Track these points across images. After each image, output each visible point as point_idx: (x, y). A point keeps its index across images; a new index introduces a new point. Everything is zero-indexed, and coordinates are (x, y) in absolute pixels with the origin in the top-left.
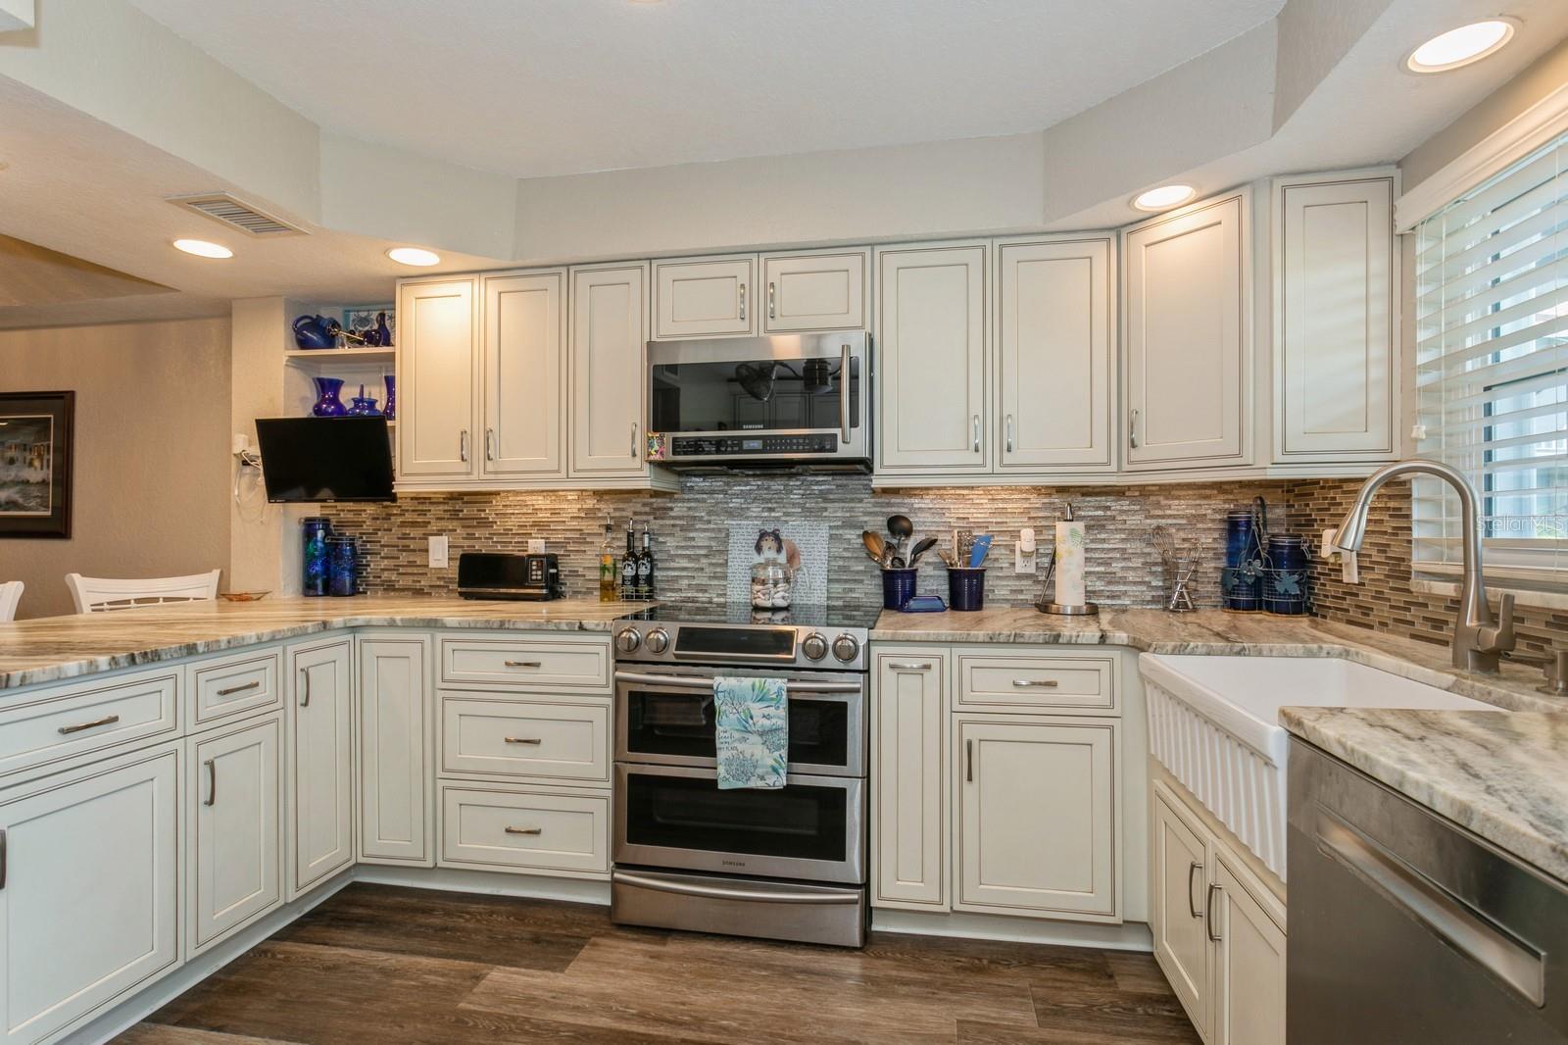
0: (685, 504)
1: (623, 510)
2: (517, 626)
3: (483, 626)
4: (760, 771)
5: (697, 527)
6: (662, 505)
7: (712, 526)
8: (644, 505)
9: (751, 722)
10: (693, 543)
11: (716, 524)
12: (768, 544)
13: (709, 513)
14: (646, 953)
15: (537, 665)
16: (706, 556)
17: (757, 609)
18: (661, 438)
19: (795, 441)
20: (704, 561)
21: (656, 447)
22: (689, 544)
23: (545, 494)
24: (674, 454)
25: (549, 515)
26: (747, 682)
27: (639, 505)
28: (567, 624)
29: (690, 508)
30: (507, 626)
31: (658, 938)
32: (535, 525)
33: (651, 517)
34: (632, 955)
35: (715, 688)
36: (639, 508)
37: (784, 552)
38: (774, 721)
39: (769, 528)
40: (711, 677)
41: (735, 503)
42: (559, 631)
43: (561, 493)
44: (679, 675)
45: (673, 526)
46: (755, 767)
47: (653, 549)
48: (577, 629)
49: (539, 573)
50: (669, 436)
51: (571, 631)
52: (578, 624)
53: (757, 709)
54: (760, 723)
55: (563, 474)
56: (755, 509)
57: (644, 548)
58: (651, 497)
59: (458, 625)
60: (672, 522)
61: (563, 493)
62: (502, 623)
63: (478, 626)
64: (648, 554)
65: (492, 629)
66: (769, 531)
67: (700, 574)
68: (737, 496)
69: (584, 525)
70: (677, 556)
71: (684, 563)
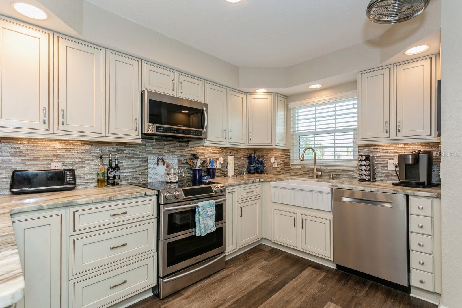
0: (130, 149)
2: (118, 198)
3: (100, 201)
4: (210, 228)
5: (135, 157)
6: (121, 149)
7: (140, 157)
8: (113, 148)
9: (208, 214)
10: (133, 163)
11: (142, 156)
12: (160, 162)
13: (140, 152)
15: (126, 213)
16: (138, 167)
17: (167, 183)
18: (152, 125)
19: (191, 131)
20: (137, 169)
21: (151, 129)
22: (131, 163)
23: (61, 141)
24: (156, 131)
25: (64, 151)
26: (206, 202)
27: (112, 148)
28: (140, 194)
29: (132, 150)
30: (112, 199)
32: (54, 155)
33: (117, 153)
35: (199, 206)
36: (111, 149)
37: (165, 165)
38: (213, 212)
39: (160, 157)
41: (148, 149)
42: (137, 197)
43: (71, 142)
44: (183, 205)
45: (126, 156)
46: (209, 227)
47: (120, 165)
48: (144, 195)
50: (155, 125)
51: (142, 197)
53: (209, 210)
54: (210, 214)
56: (155, 151)
57: (116, 165)
58: (117, 145)
59: (86, 203)
60: (125, 155)
61: (73, 142)
62: (110, 198)
63: (98, 201)
64: (117, 167)
65: (105, 201)
66: (160, 158)
67: (136, 174)
68: (149, 146)
69: (83, 155)
70: (127, 167)
71: (130, 170)
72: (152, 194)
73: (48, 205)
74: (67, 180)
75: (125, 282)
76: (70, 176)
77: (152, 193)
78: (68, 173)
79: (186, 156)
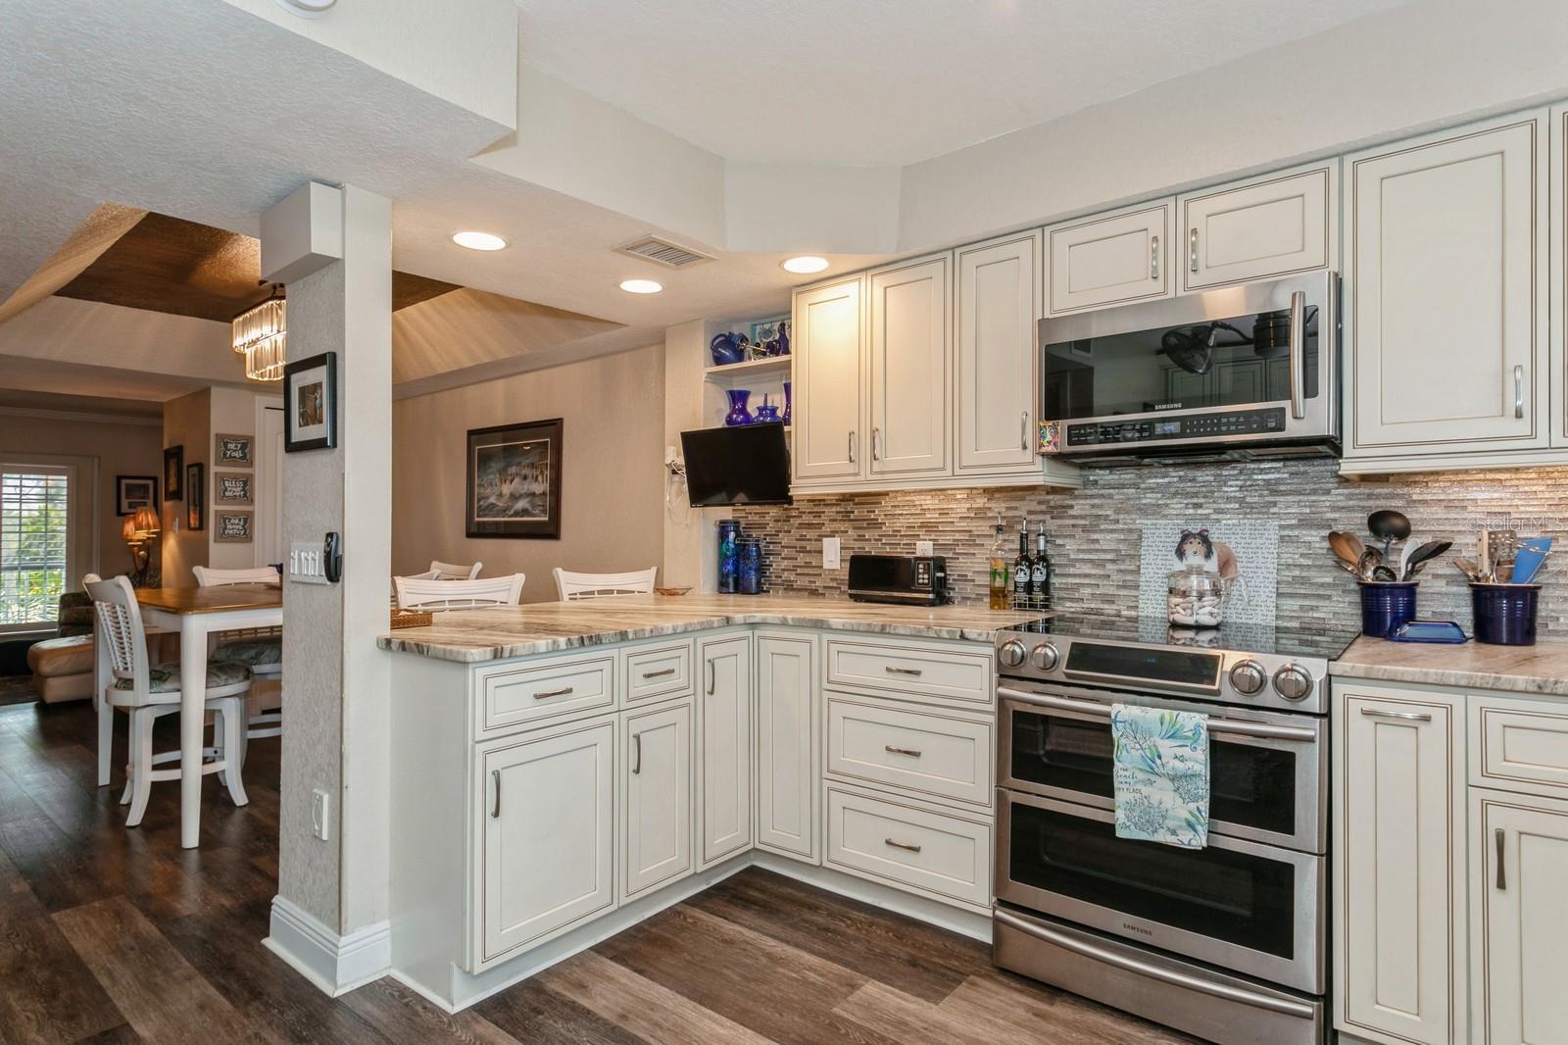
0: (1088, 501)
1: (1016, 509)
2: (897, 631)
3: (865, 629)
4: (1170, 823)
5: (1102, 527)
6: (1059, 503)
7: (1121, 526)
8: (1039, 503)
9: (1158, 762)
10: (1097, 546)
11: (1125, 524)
12: (1193, 548)
13: (1118, 511)
14: (1029, 1009)
15: (917, 673)
16: (1113, 561)
17: (1175, 626)
18: (1055, 427)
19: (1224, 420)
20: (1109, 566)
21: (1049, 437)
22: (1092, 547)
23: (933, 493)
24: (1070, 443)
25: (937, 516)
26: (1156, 713)
27: (1035, 503)
28: (948, 632)
29: (1093, 506)
30: (887, 630)
31: (1045, 995)
32: (923, 526)
33: (1048, 517)
34: (1013, 1006)
35: (1113, 717)
36: (1034, 506)
37: (1215, 558)
38: (1190, 764)
39: (1195, 528)
40: (1109, 703)
41: (1150, 499)
42: (939, 638)
43: (949, 492)
44: (1071, 697)
45: (1074, 526)
46: (1164, 817)
47: (1049, 552)
48: (958, 637)
49: (926, 576)
50: (1064, 424)
51: (952, 639)
52: (959, 633)
53: (1167, 747)
54: (1171, 764)
55: (949, 472)
56: (1176, 505)
57: (1039, 551)
58: (1048, 493)
59: (841, 627)
60: (1072, 522)
61: (953, 492)
62: (883, 627)
63: (861, 628)
64: (1043, 558)
65: (873, 632)
66: (1194, 532)
67: (1105, 582)
68: (1152, 490)
69: (973, 526)
70: (1077, 560)
71: (1087, 569)
72: (980, 639)
73: (793, 619)
74: (921, 581)
75: (916, 850)
76: (924, 573)
77: (980, 635)
78: (921, 566)
79: (1335, 520)
